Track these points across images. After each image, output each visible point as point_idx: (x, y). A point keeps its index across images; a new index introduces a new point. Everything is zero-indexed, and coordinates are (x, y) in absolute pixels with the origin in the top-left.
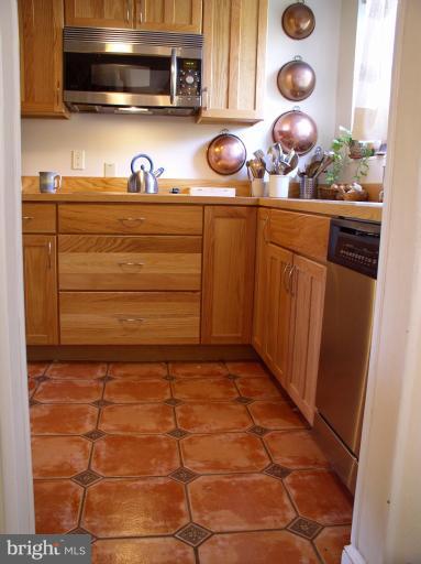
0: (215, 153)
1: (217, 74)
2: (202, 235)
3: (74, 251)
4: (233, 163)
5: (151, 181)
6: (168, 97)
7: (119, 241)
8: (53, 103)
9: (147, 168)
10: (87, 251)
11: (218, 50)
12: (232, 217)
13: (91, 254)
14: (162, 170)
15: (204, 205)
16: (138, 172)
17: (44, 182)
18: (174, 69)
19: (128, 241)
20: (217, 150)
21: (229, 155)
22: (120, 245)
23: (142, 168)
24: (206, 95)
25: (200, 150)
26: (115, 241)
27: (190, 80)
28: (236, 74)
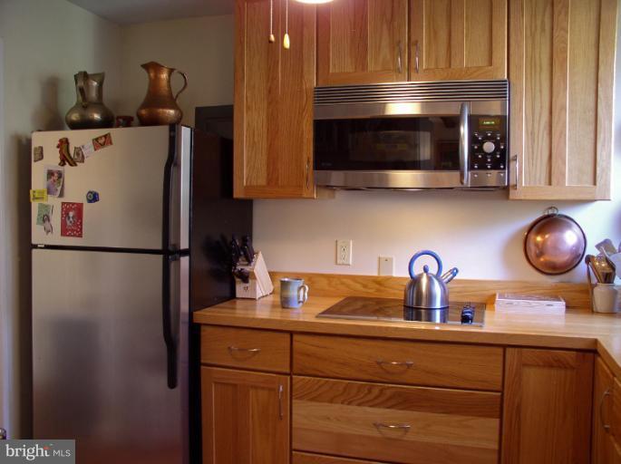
0: (537, 245)
1: (531, 135)
2: (502, 392)
3: (312, 400)
4: (563, 259)
5: (437, 290)
6: (457, 174)
7: (376, 392)
8: (301, 187)
9: (433, 270)
10: (331, 401)
11: (533, 99)
12: (551, 366)
13: (336, 406)
14: (454, 272)
15: (505, 347)
16: (420, 276)
17: (285, 294)
18: (464, 130)
19: (388, 393)
20: (539, 239)
21: (555, 248)
22: (376, 398)
23: (426, 270)
24: (515, 166)
25: (512, 240)
26: (370, 391)
27: (489, 147)
28: (563, 133)
